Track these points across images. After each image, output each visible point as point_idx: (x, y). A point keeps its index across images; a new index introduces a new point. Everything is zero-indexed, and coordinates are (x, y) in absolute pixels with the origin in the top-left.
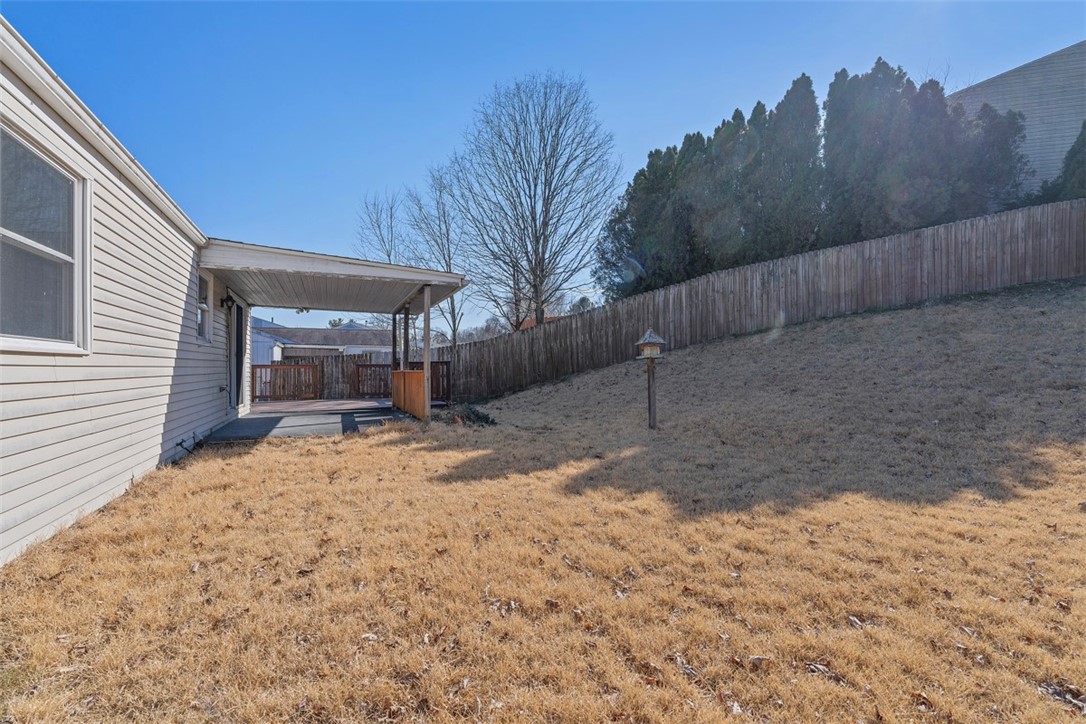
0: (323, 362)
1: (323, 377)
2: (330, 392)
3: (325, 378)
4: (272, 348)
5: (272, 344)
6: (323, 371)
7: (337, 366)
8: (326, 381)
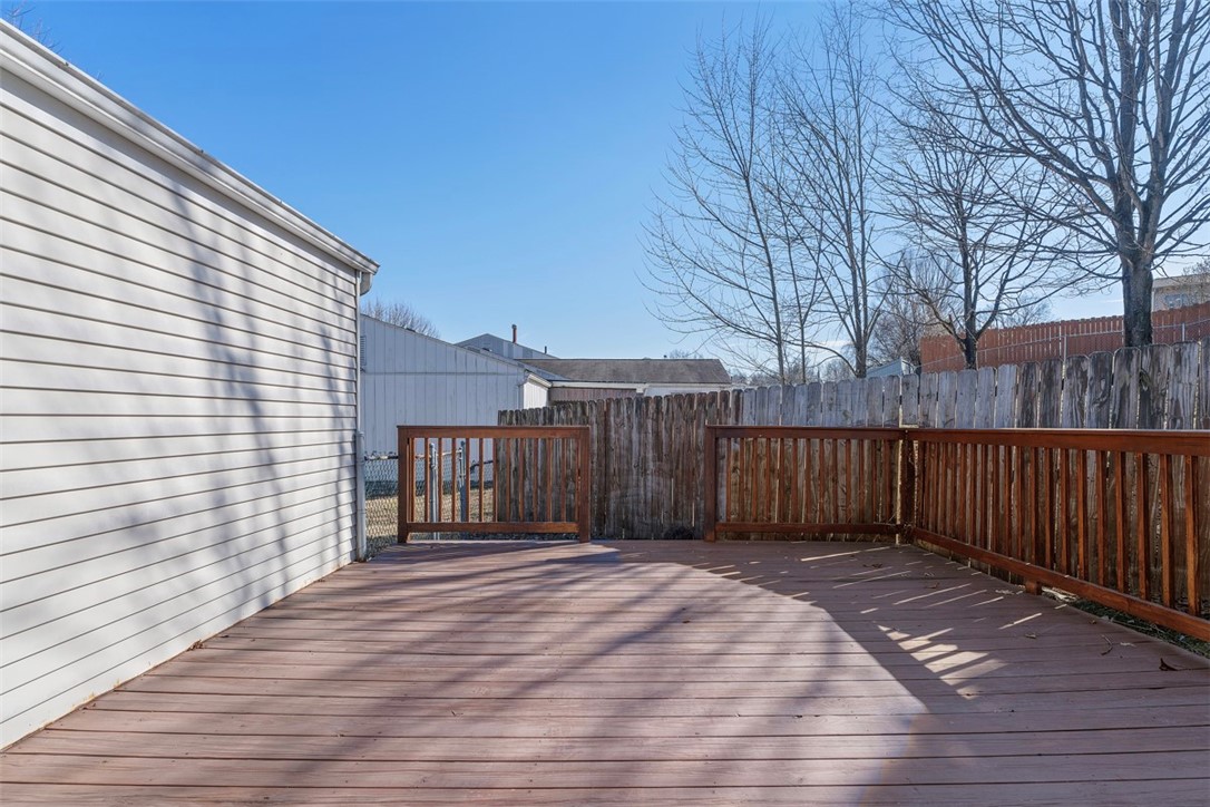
0: (607, 414)
1: (606, 455)
2: (623, 496)
3: (613, 456)
4: (520, 386)
5: (521, 378)
6: (607, 439)
7: (641, 426)
8: (614, 466)
